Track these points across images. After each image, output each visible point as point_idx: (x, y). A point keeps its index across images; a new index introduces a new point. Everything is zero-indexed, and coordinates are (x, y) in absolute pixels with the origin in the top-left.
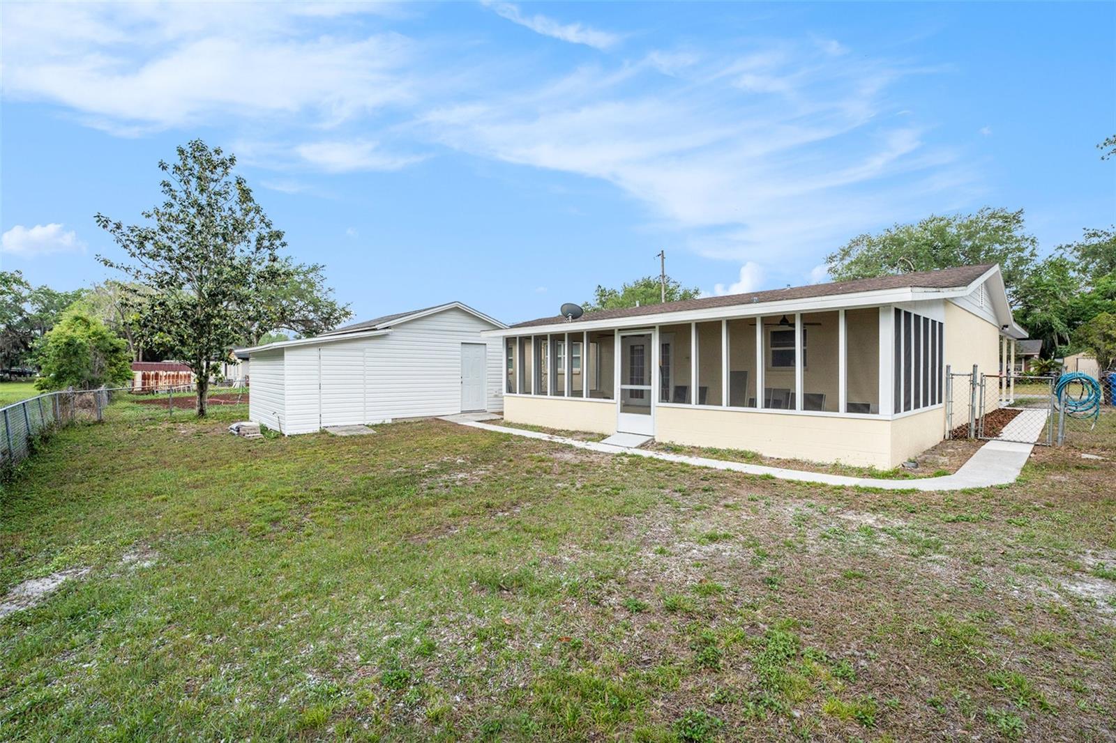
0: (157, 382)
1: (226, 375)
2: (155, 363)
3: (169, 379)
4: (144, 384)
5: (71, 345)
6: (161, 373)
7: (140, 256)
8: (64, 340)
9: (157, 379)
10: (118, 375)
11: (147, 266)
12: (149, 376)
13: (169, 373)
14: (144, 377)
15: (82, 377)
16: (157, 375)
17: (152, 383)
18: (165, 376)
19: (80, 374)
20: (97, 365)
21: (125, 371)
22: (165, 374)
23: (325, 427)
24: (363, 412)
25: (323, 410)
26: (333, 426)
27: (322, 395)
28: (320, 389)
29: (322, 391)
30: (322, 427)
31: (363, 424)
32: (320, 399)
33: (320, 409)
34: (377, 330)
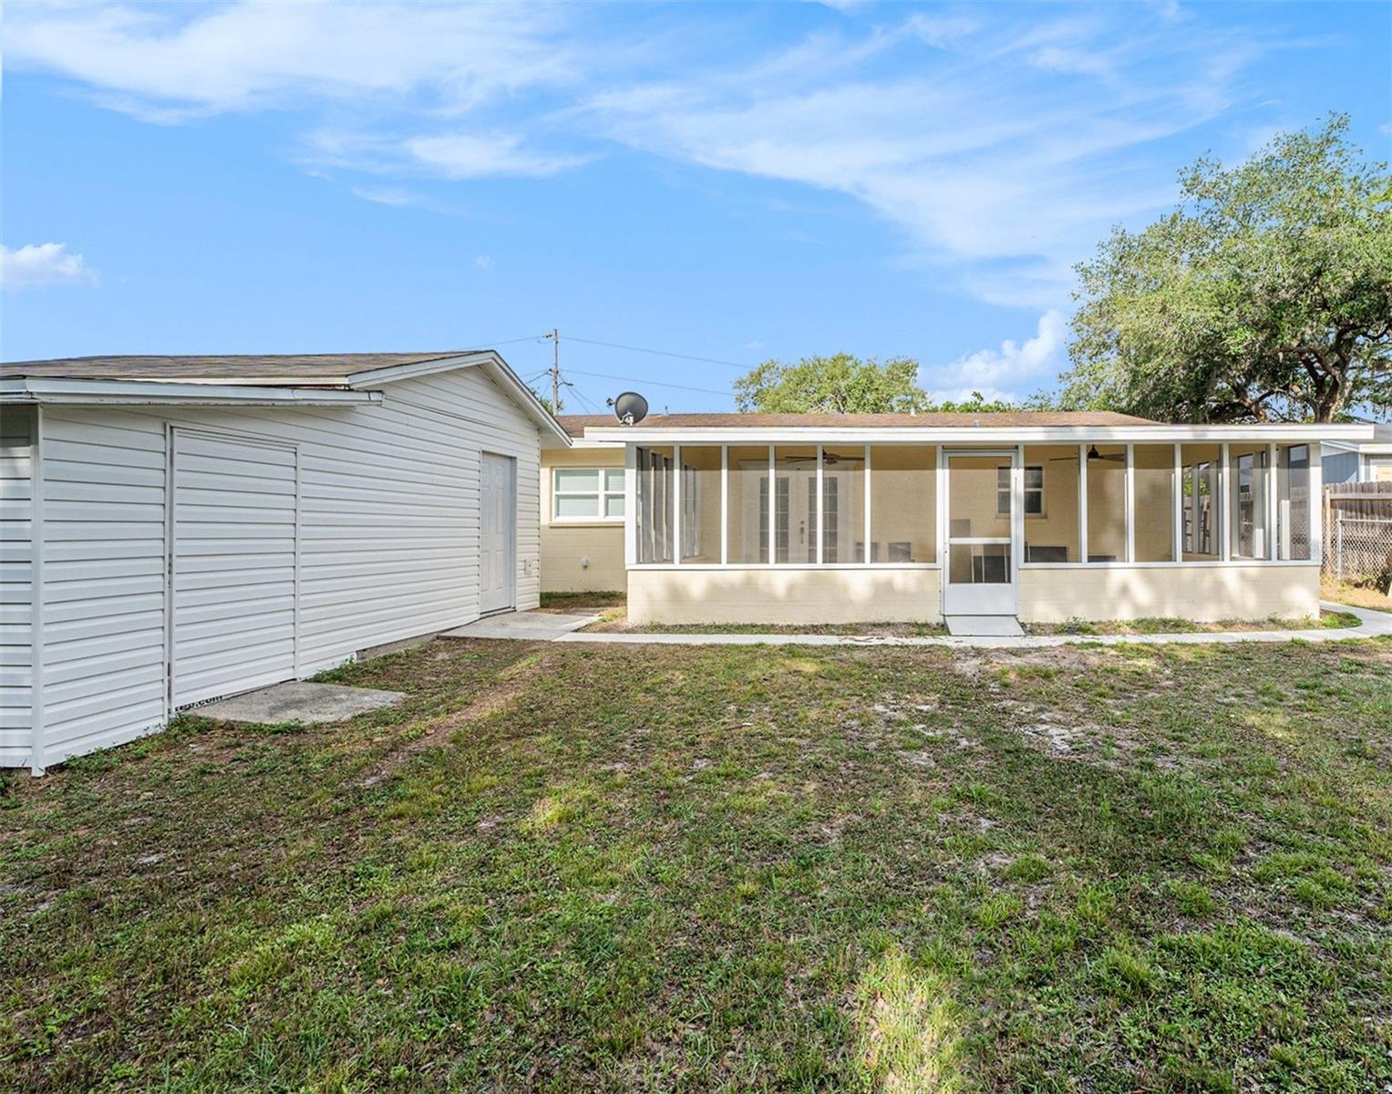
23: (181, 708)
24: (291, 641)
25: (177, 647)
26: (208, 698)
27: (176, 596)
28: (170, 572)
29: (176, 578)
30: (173, 710)
31: (294, 680)
32: (168, 611)
33: (168, 645)
34: (352, 390)
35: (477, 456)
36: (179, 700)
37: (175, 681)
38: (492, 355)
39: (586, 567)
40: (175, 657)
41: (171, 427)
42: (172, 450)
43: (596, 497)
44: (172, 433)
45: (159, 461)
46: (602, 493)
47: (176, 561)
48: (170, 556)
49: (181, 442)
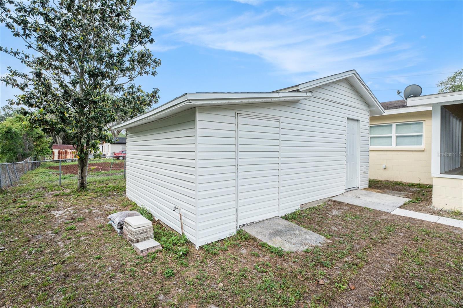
0: (66, 156)
1: (103, 152)
2: (65, 145)
3: (72, 154)
4: (59, 157)
5: (10, 132)
6: (68, 150)
7: (24, 37)
8: (5, 129)
9: (66, 154)
10: (41, 151)
11: (31, 47)
12: (62, 152)
13: (72, 150)
14: (59, 153)
15: (17, 153)
16: (66, 152)
17: (63, 156)
18: (71, 152)
19: (15, 151)
20: (27, 145)
21: (45, 149)
22: (70, 151)
23: (241, 226)
24: (277, 200)
25: (240, 201)
26: (249, 222)
27: (240, 181)
28: (237, 172)
29: (239, 174)
30: (238, 227)
31: (278, 216)
32: (237, 187)
33: (237, 201)
34: (301, 92)
35: (346, 120)
36: (241, 222)
37: (239, 215)
38: (354, 72)
39: (385, 169)
40: (239, 205)
41: (238, 114)
42: (238, 123)
43: (391, 137)
44: (238, 116)
45: (234, 127)
46: (394, 135)
47: (239, 167)
48: (237, 165)
49: (241, 120)
